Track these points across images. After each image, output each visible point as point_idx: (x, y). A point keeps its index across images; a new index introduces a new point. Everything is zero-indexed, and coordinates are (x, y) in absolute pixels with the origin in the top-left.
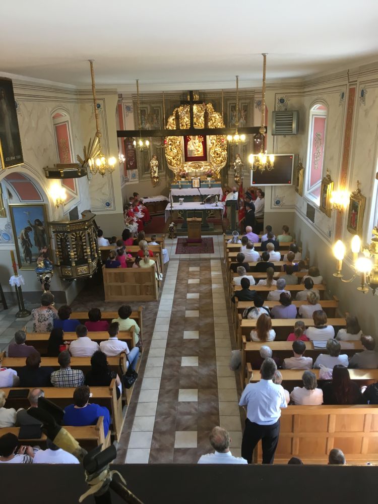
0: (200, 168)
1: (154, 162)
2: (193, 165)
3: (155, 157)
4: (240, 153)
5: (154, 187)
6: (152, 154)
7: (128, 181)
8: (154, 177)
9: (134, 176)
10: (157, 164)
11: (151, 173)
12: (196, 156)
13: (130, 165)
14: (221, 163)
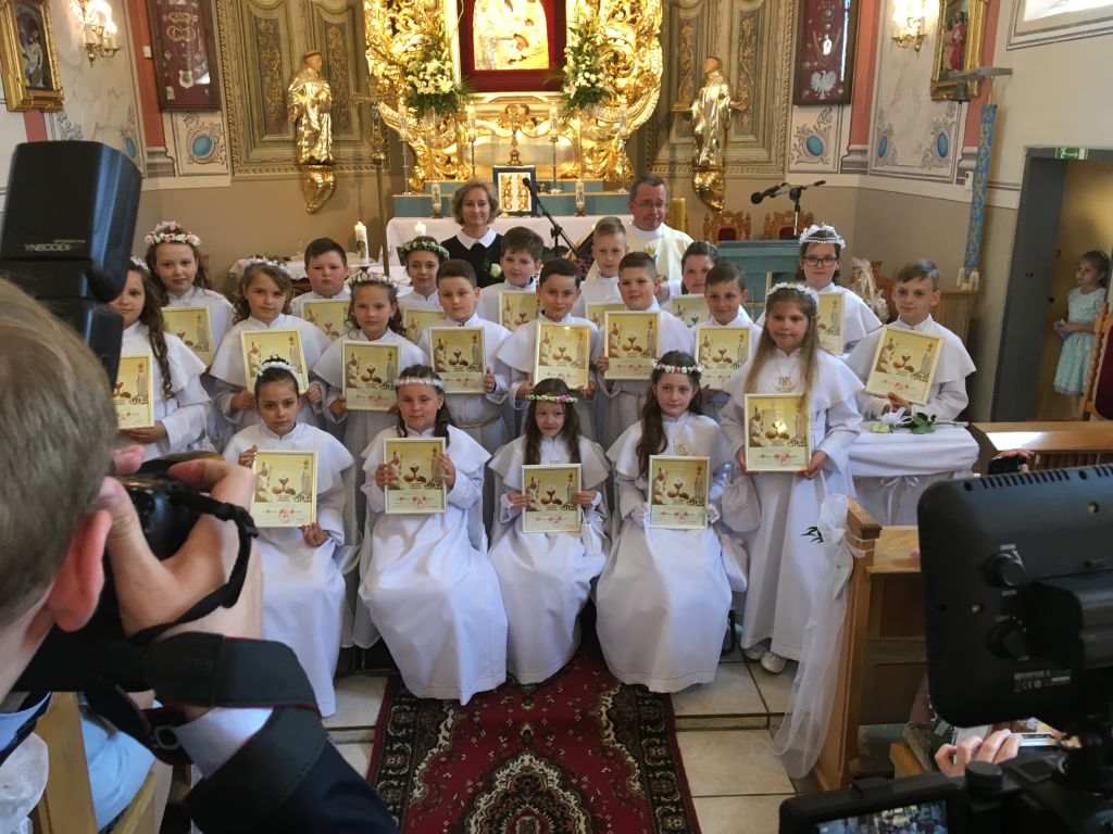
0: (536, 123)
1: (310, 91)
2: (501, 107)
3: (316, 61)
4: (722, 54)
5: (314, 212)
6: (299, 48)
7: (171, 170)
8: (312, 161)
9: (203, 150)
10: (323, 96)
11: (294, 142)
12: (516, 66)
13: (179, 90)
14: (631, 102)
